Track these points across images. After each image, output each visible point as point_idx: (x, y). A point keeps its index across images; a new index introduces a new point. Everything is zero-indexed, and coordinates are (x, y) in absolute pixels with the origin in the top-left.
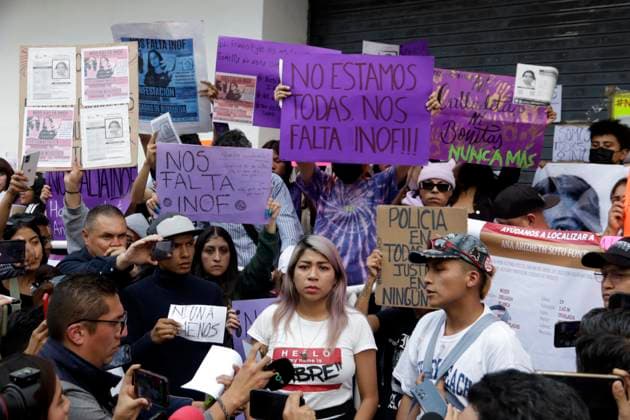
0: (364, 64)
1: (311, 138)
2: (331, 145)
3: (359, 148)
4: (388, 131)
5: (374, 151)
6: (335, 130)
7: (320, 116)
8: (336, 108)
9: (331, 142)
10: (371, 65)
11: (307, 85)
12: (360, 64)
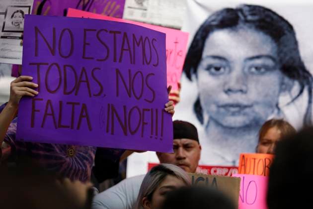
0: (120, 33)
1: (57, 116)
2: (79, 124)
3: (110, 128)
4: (139, 111)
5: (126, 134)
6: (84, 106)
7: (68, 90)
8: (87, 81)
9: (80, 120)
10: (125, 34)
11: (53, 53)
12: (115, 33)
